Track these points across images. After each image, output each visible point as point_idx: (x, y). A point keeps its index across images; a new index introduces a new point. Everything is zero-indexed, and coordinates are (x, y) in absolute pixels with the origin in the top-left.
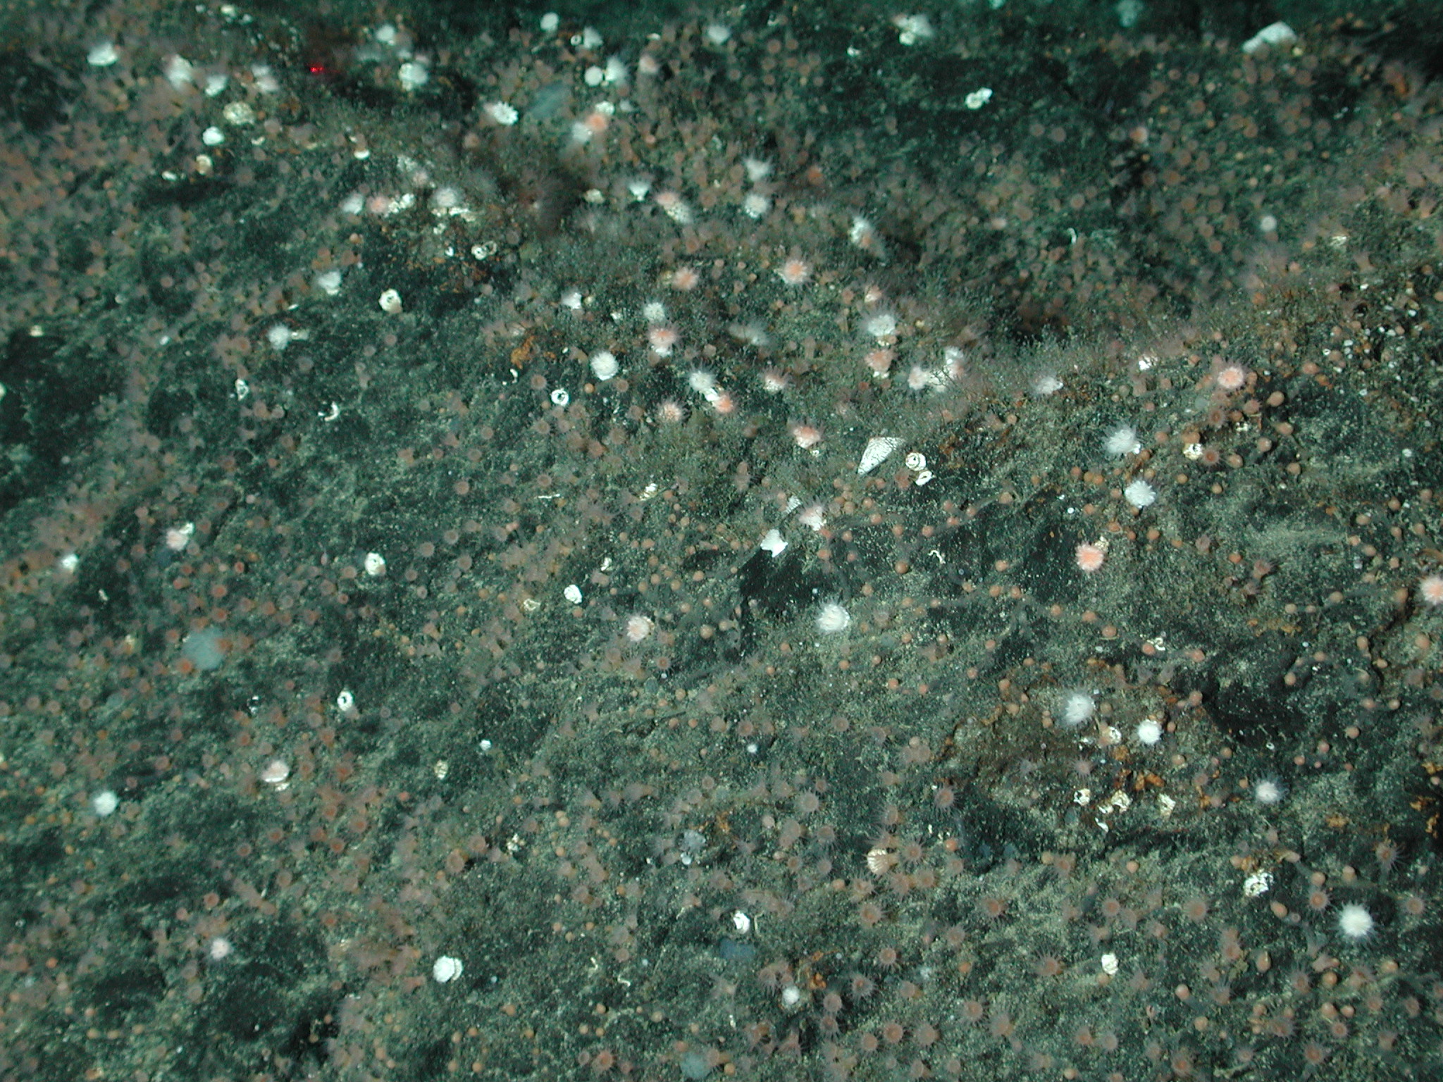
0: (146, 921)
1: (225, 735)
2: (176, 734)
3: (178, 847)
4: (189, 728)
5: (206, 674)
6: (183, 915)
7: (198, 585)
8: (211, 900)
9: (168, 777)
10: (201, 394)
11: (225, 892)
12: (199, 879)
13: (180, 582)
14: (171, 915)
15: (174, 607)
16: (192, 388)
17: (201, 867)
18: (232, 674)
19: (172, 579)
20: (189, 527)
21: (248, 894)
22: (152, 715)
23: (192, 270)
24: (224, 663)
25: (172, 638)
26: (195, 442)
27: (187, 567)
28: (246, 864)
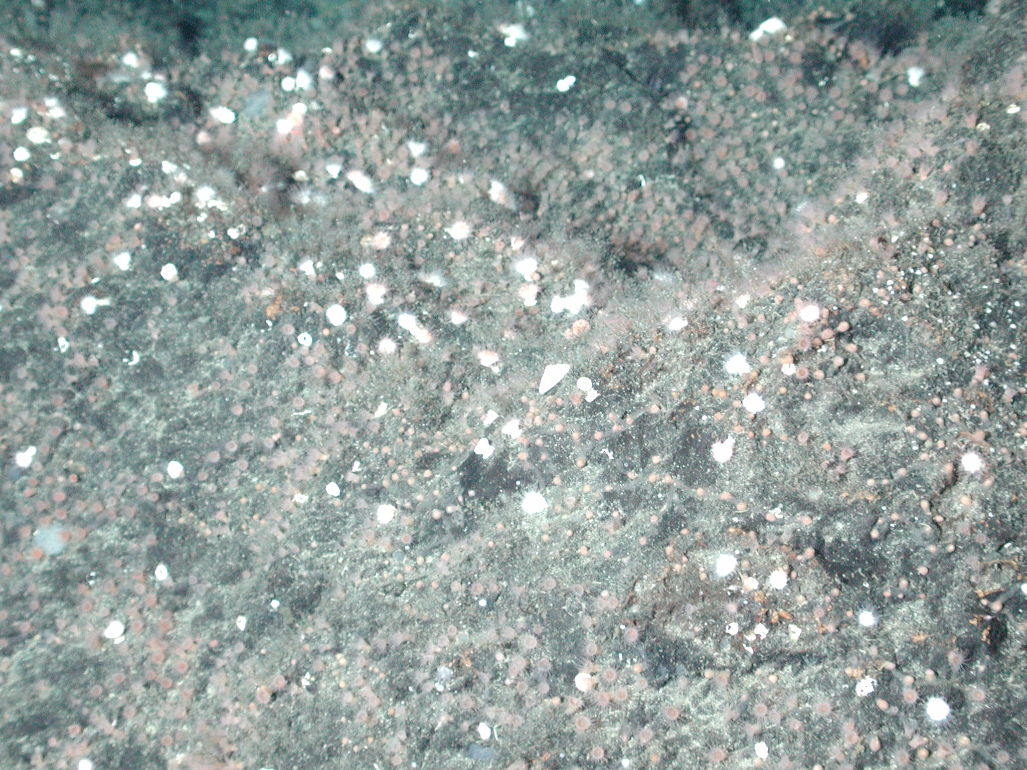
0: (25, 748)
1: (72, 603)
2: (34, 604)
3: (44, 690)
4: (44, 599)
5: (53, 557)
6: (53, 742)
7: (43, 492)
8: (74, 730)
9: (30, 636)
10: (32, 349)
11: (84, 723)
12: (63, 714)
13: (28, 491)
14: (44, 742)
15: (26, 510)
16: (24, 345)
17: (64, 705)
18: (73, 557)
19: (22, 489)
20: (32, 450)
21: (102, 724)
22: (14, 592)
23: (13, 254)
24: (66, 550)
25: (25, 533)
26: (31, 385)
27: (33, 479)
28: (98, 701)
